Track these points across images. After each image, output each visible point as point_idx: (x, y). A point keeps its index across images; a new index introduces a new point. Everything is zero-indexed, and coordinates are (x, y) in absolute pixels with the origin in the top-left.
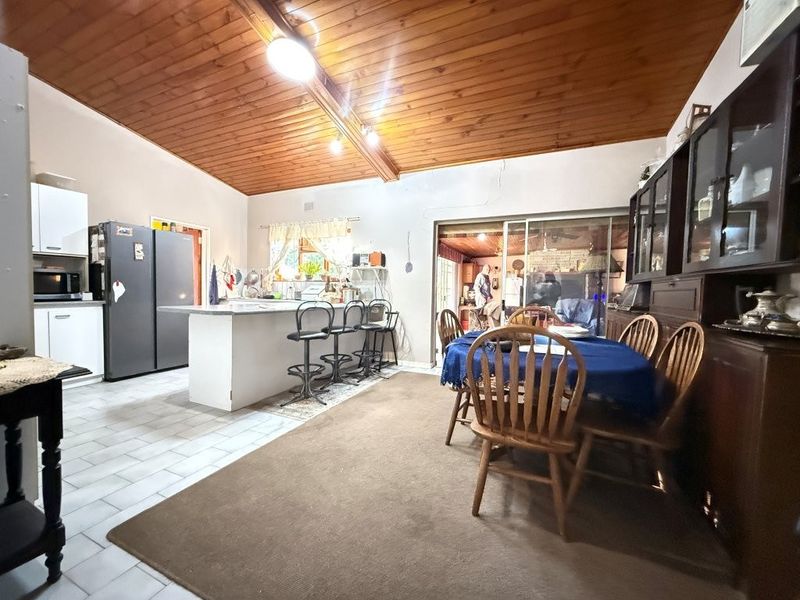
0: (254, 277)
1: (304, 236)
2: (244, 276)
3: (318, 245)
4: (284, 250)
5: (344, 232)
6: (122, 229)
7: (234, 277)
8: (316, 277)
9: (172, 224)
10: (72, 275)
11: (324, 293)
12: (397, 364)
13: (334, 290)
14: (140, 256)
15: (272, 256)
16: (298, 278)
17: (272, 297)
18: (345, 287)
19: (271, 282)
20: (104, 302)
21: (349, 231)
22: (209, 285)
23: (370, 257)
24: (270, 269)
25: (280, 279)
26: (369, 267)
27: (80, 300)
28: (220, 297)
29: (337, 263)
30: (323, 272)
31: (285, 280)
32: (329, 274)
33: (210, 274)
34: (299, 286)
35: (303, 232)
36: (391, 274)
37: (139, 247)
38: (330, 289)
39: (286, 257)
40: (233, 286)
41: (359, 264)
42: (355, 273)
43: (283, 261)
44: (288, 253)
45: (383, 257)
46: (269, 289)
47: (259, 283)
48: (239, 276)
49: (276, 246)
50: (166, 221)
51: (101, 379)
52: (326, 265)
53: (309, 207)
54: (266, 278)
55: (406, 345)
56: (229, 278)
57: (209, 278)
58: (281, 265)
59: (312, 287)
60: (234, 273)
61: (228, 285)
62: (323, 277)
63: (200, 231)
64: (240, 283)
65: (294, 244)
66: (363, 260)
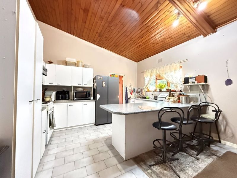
0: (139, 90)
1: (158, 73)
2: (136, 90)
3: (164, 76)
4: (150, 80)
5: (178, 68)
6: (99, 77)
7: (133, 90)
8: (164, 89)
9: (114, 75)
10: (88, 92)
11: (168, 97)
12: (220, 142)
13: (173, 96)
14: (104, 85)
15: (145, 82)
16: (156, 90)
17: (145, 98)
18: (180, 94)
19: (145, 92)
20: (95, 100)
21: (181, 67)
22: (125, 93)
23: (196, 78)
24: (145, 87)
25: (149, 91)
26: (196, 83)
27: (90, 99)
28: (128, 97)
29: (175, 83)
30: (167, 87)
31: (150, 91)
32: (170, 88)
33: (125, 90)
34: (156, 94)
35: (158, 72)
36: (211, 87)
37: (104, 83)
38: (171, 95)
39: (150, 83)
40: (132, 94)
41: (188, 83)
42: (185, 87)
43: (149, 84)
44: (151, 81)
45: (206, 77)
46: (144, 95)
47: (141, 93)
48: (134, 90)
49: (147, 78)
50: (112, 74)
51: (94, 124)
52: (168, 84)
53: (160, 61)
54: (143, 91)
55: (229, 132)
56: (131, 91)
57: (125, 91)
58: (149, 86)
59: (162, 94)
60: (133, 89)
61: (131, 93)
62: (167, 89)
63: (123, 76)
64: (135, 93)
65: (154, 77)
66: (190, 80)
